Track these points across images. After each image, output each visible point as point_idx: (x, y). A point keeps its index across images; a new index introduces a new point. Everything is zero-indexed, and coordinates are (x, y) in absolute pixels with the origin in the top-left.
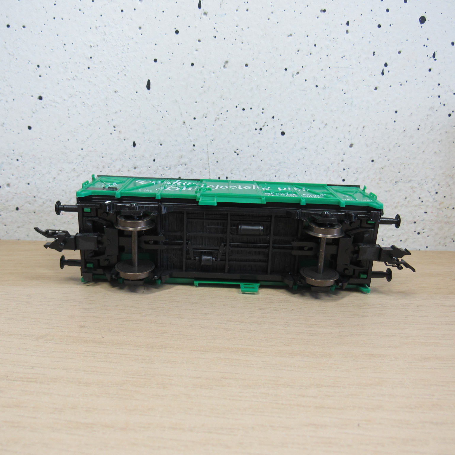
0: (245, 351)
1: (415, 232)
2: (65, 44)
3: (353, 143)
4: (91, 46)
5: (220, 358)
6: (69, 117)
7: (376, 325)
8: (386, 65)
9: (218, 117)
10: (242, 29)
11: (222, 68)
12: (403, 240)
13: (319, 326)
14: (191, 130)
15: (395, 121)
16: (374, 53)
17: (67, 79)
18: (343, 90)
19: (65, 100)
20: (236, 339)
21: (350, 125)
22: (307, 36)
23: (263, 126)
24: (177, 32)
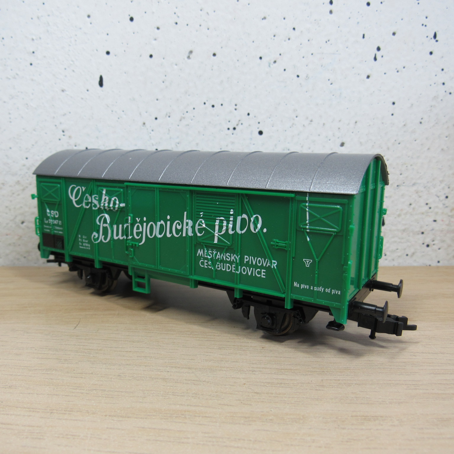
0: (183, 415)
1: (423, 244)
2: (3, 38)
3: (344, 141)
4: (33, 40)
5: (143, 428)
6: (11, 122)
7: (373, 368)
8: (379, 49)
9: (183, 116)
10: (208, 13)
11: (186, 59)
12: (410, 254)
13: (295, 371)
14: (152, 132)
15: (392, 115)
16: (364, 35)
17: (7, 78)
18: (329, 80)
19: (5, 102)
20: (175, 395)
21: (340, 121)
22: (284, 19)
23: (237, 125)
24: (132, 19)
